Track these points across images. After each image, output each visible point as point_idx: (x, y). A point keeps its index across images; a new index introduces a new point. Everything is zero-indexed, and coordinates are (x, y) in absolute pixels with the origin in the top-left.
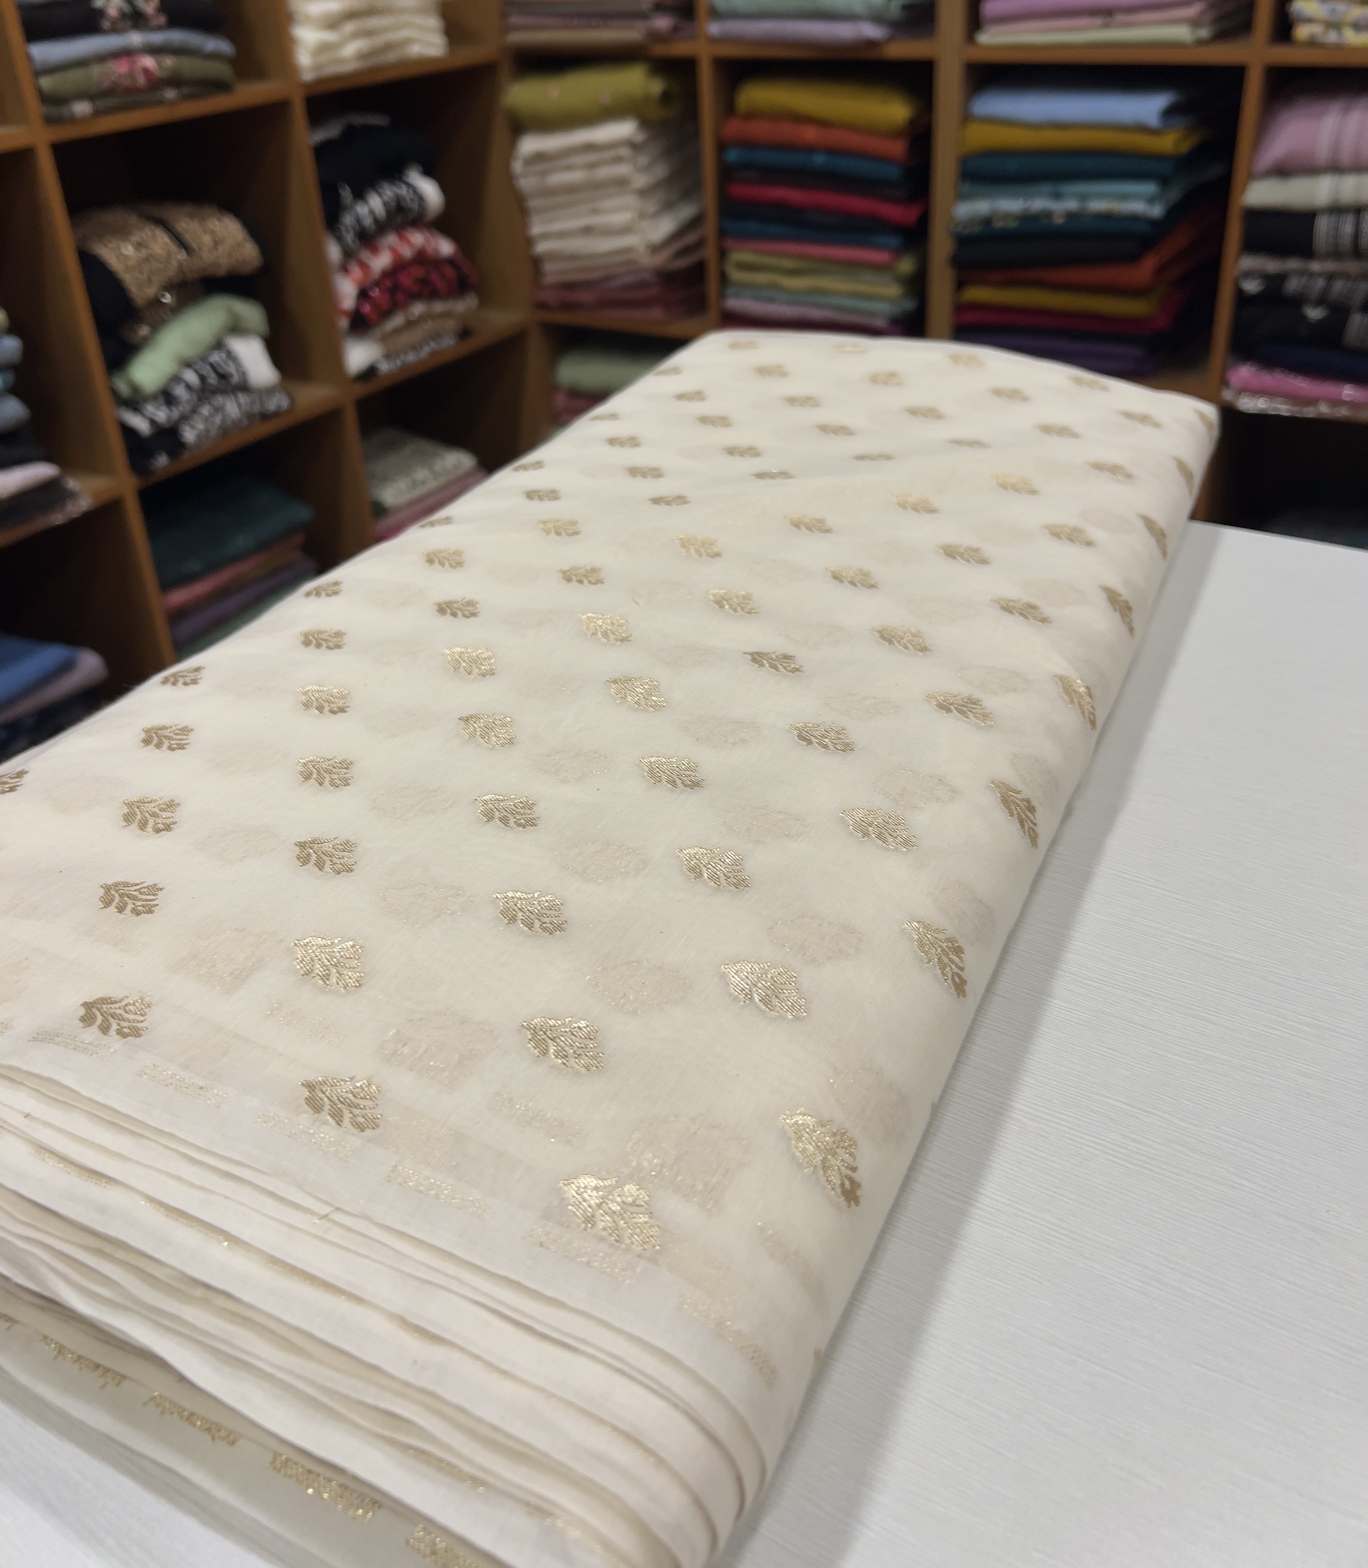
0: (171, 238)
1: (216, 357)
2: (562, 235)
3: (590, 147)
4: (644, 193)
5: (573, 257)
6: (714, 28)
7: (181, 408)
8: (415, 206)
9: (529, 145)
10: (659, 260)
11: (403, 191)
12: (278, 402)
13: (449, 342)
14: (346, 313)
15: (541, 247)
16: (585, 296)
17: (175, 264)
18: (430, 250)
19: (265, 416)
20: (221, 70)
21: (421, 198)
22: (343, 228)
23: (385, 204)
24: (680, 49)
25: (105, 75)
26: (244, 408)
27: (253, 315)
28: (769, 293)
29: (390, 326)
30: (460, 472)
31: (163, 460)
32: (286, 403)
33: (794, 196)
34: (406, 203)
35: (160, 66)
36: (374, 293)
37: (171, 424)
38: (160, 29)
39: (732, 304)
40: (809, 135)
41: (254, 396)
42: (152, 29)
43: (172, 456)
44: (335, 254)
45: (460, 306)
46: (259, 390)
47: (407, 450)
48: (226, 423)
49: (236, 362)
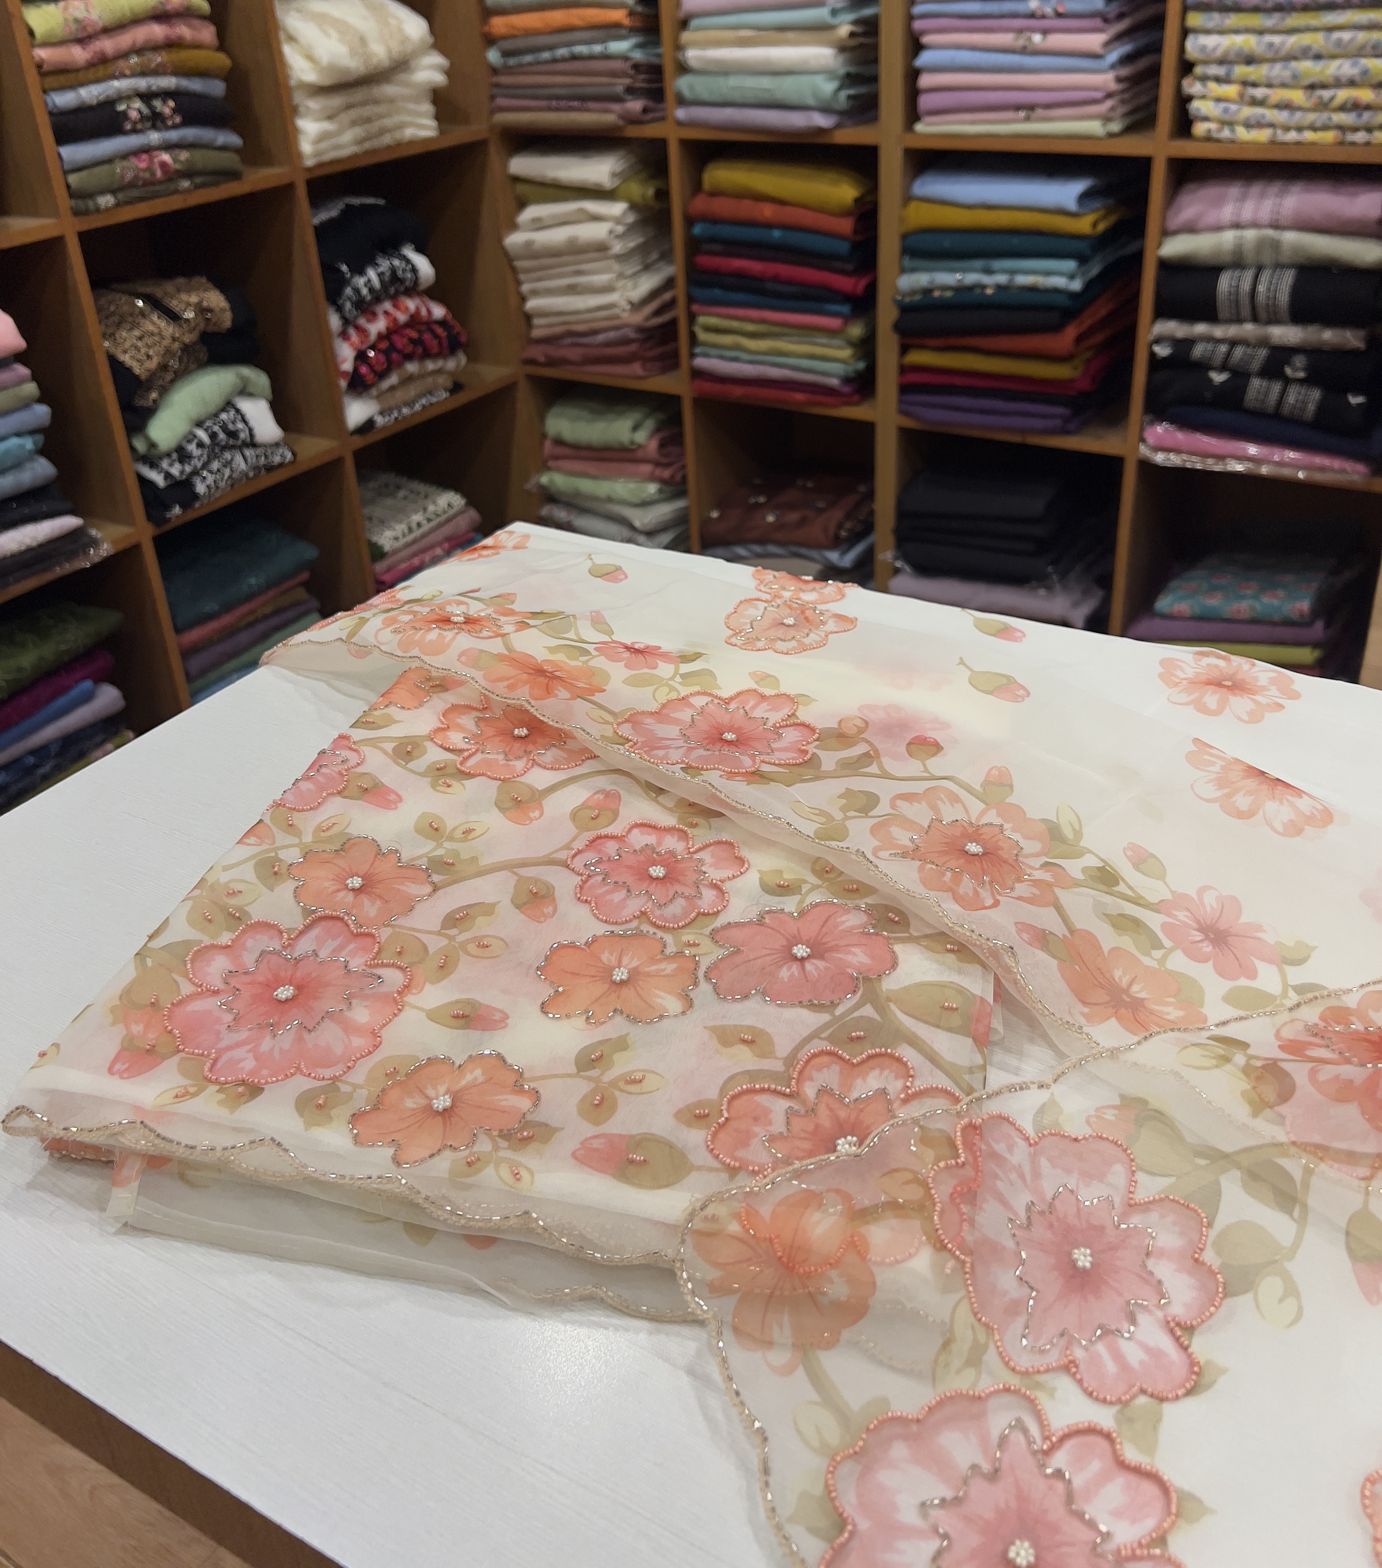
1: (225, 416)
4: (624, 258)
5: (561, 313)
6: (680, 114)
7: (193, 464)
8: (408, 277)
11: (398, 263)
12: (282, 455)
13: (442, 396)
14: (344, 374)
15: (532, 304)
16: (569, 352)
18: (424, 312)
19: (270, 468)
20: (230, 160)
22: (343, 300)
23: (381, 276)
25: (126, 170)
26: (249, 460)
27: (260, 379)
28: (734, 353)
29: (386, 384)
30: (452, 512)
31: (177, 510)
32: (289, 456)
33: (755, 266)
34: (400, 273)
35: (175, 160)
36: (372, 354)
37: (184, 477)
38: (175, 127)
39: (700, 362)
40: (768, 211)
41: (259, 451)
42: (168, 128)
43: (184, 507)
44: (335, 321)
45: (451, 364)
46: (265, 446)
47: (402, 493)
48: (235, 475)
49: (244, 421)
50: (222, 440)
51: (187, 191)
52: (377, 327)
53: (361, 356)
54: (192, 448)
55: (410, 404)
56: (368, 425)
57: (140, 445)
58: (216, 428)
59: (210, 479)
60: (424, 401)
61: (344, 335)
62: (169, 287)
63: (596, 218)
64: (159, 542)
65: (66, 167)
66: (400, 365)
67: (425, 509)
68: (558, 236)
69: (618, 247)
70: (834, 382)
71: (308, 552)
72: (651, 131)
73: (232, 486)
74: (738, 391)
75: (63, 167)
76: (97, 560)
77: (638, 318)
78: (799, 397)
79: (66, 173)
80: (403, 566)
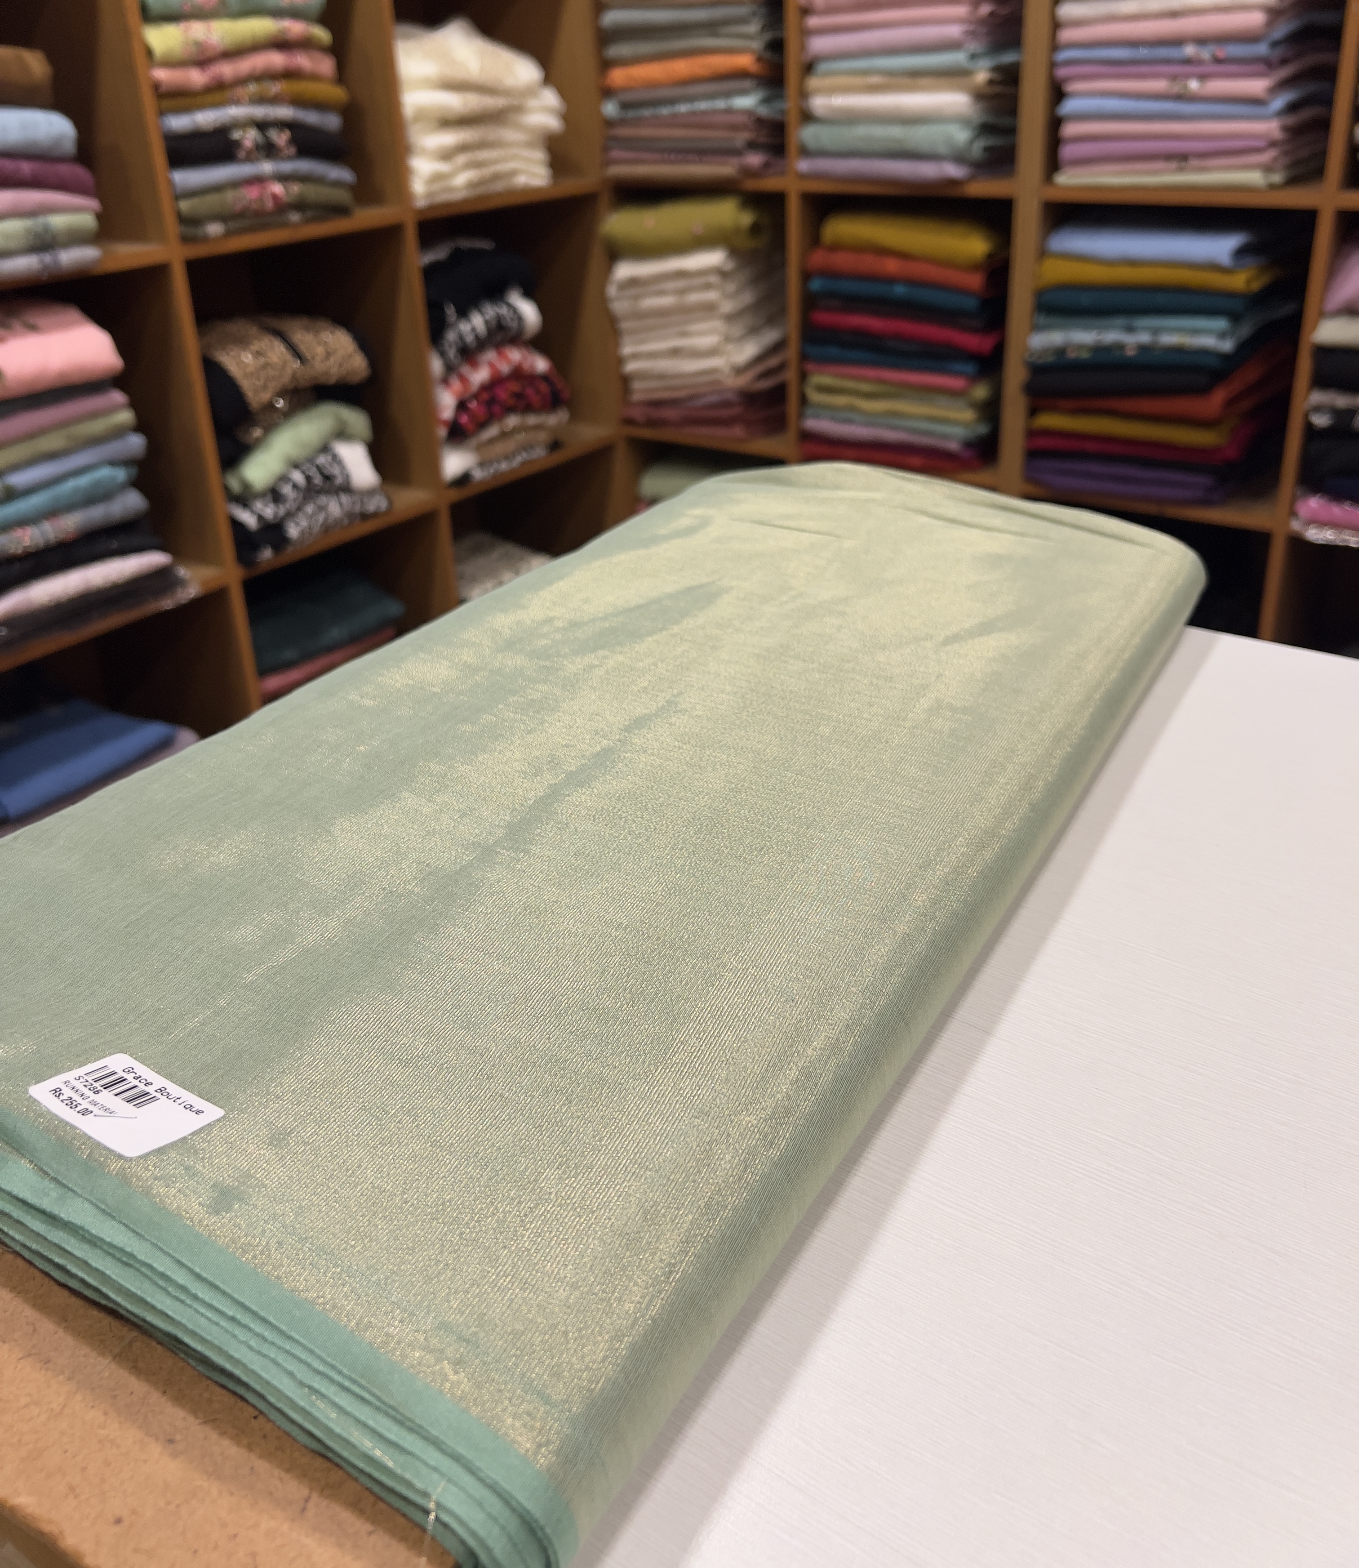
0: (287, 348)
1: (322, 460)
2: (652, 355)
3: (681, 274)
4: (730, 318)
5: (661, 376)
6: (803, 165)
7: (288, 506)
8: (514, 325)
9: (624, 270)
10: (742, 381)
11: (504, 311)
12: (378, 503)
13: (539, 453)
14: (445, 423)
15: (631, 367)
16: (670, 414)
17: (289, 371)
18: (526, 366)
19: (365, 517)
20: (342, 196)
21: (520, 318)
22: (446, 344)
23: (487, 323)
24: (770, 184)
25: (237, 199)
26: (345, 508)
27: (359, 420)
28: (848, 415)
29: (485, 436)
31: (267, 553)
32: (384, 505)
33: (874, 323)
34: (505, 322)
35: (287, 192)
36: (473, 404)
37: (277, 519)
38: (290, 158)
39: (812, 424)
40: (891, 266)
41: (355, 497)
42: (282, 159)
43: (276, 549)
44: (437, 366)
45: (551, 420)
46: (360, 492)
48: (329, 521)
49: (342, 466)
50: (316, 485)
51: (295, 225)
52: (480, 376)
53: (462, 406)
54: (287, 490)
55: (508, 457)
56: (464, 479)
57: (235, 485)
58: (313, 472)
59: (304, 523)
60: (523, 456)
61: (445, 381)
62: (296, 325)
64: (249, 587)
65: (177, 192)
66: (500, 417)
69: (726, 308)
70: (953, 446)
71: (395, 608)
73: (327, 530)
74: (850, 454)
75: (174, 191)
76: (183, 601)
78: (915, 461)
79: (177, 198)
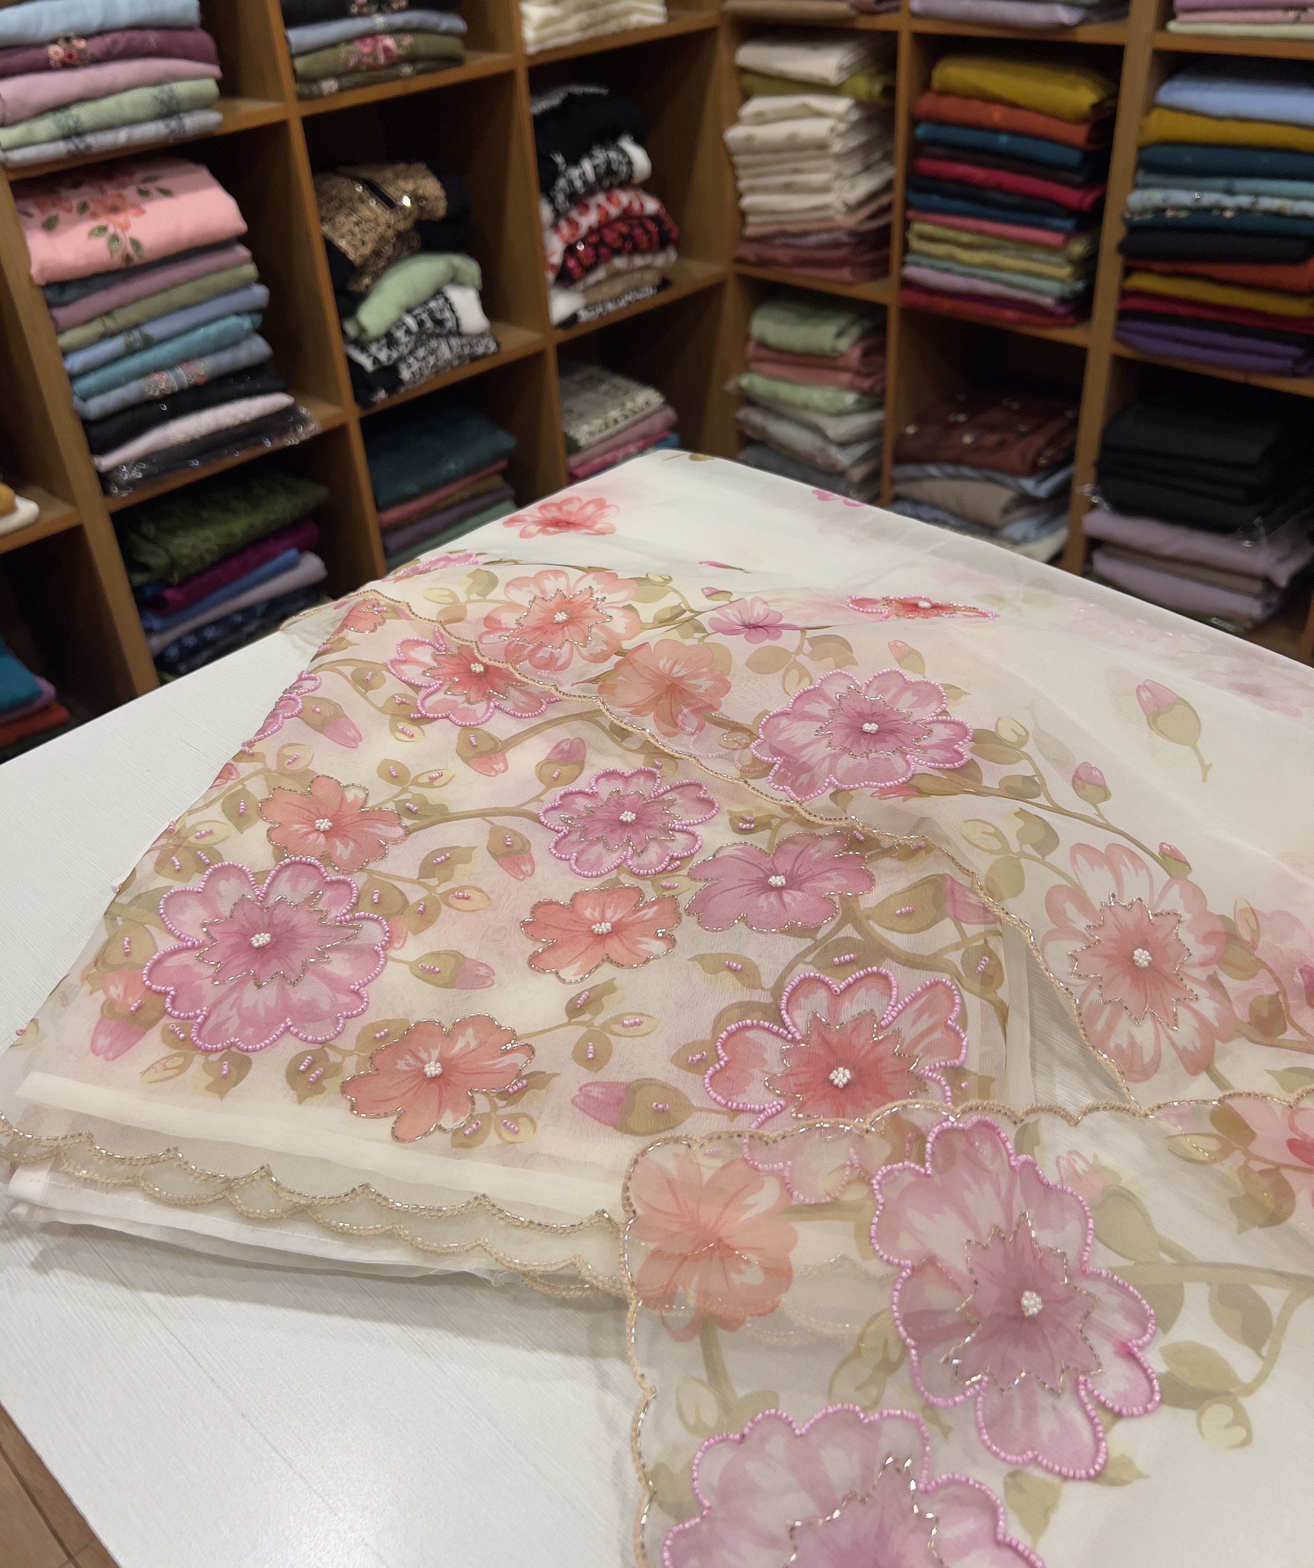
1: (433, 304)
2: (767, 190)
4: (842, 157)
5: (773, 211)
6: (916, 3)
7: (400, 349)
8: (624, 168)
10: (854, 219)
11: (614, 155)
12: (486, 346)
13: (648, 292)
14: (553, 267)
15: (748, 201)
16: (781, 253)
18: (635, 208)
19: (474, 358)
20: (453, 45)
21: (629, 163)
22: (556, 191)
23: (596, 168)
25: (351, 55)
26: (455, 350)
27: (470, 268)
28: (945, 264)
29: (592, 278)
30: (649, 410)
31: (382, 395)
32: (493, 347)
33: (978, 174)
34: (615, 167)
35: (399, 45)
36: (581, 247)
37: (391, 362)
38: (404, 10)
39: (911, 271)
40: (997, 115)
41: (464, 341)
42: (394, 12)
43: (390, 391)
44: (546, 213)
45: (660, 260)
46: (470, 336)
47: (604, 388)
48: (439, 363)
49: (453, 311)
50: (428, 329)
51: (409, 77)
52: (589, 220)
53: (570, 250)
54: (400, 334)
55: (616, 299)
56: (572, 320)
57: (351, 329)
58: (425, 317)
59: (415, 366)
60: (629, 297)
61: (555, 227)
62: (389, 174)
63: (819, 114)
64: (366, 424)
65: (293, 50)
66: (608, 259)
67: (623, 405)
68: (778, 131)
69: (838, 146)
70: (1048, 302)
71: (506, 441)
72: (883, 22)
73: (437, 372)
74: (947, 305)
75: (290, 49)
76: (304, 437)
77: (852, 221)
78: (1010, 314)
79: (293, 57)
80: (597, 461)
